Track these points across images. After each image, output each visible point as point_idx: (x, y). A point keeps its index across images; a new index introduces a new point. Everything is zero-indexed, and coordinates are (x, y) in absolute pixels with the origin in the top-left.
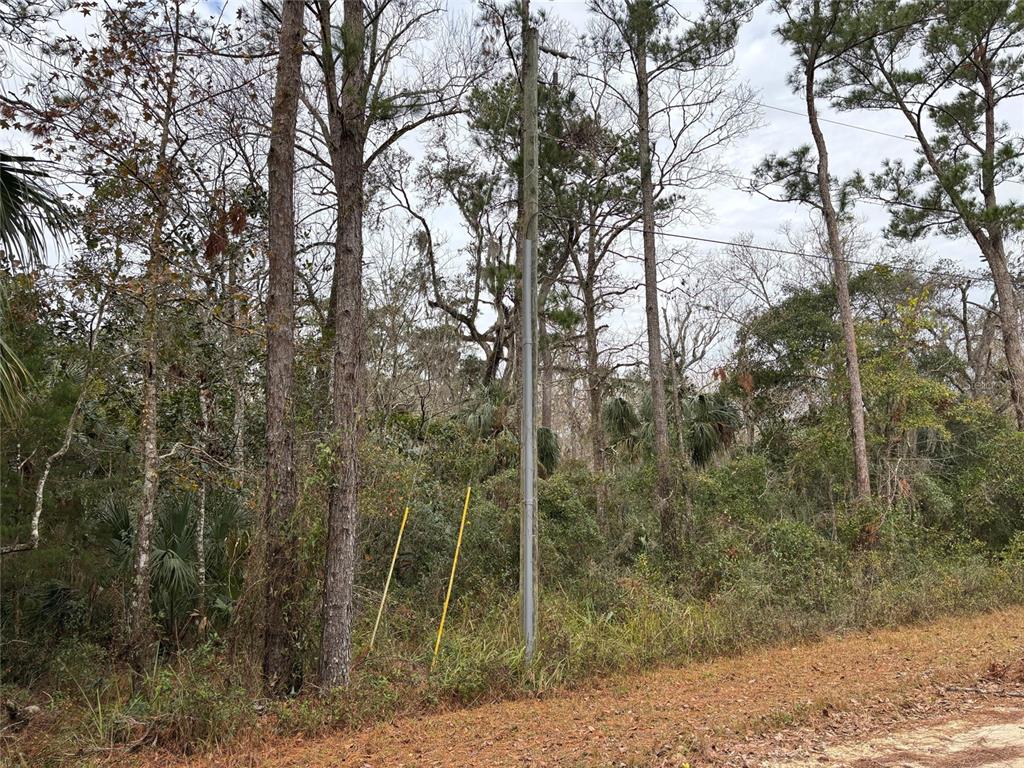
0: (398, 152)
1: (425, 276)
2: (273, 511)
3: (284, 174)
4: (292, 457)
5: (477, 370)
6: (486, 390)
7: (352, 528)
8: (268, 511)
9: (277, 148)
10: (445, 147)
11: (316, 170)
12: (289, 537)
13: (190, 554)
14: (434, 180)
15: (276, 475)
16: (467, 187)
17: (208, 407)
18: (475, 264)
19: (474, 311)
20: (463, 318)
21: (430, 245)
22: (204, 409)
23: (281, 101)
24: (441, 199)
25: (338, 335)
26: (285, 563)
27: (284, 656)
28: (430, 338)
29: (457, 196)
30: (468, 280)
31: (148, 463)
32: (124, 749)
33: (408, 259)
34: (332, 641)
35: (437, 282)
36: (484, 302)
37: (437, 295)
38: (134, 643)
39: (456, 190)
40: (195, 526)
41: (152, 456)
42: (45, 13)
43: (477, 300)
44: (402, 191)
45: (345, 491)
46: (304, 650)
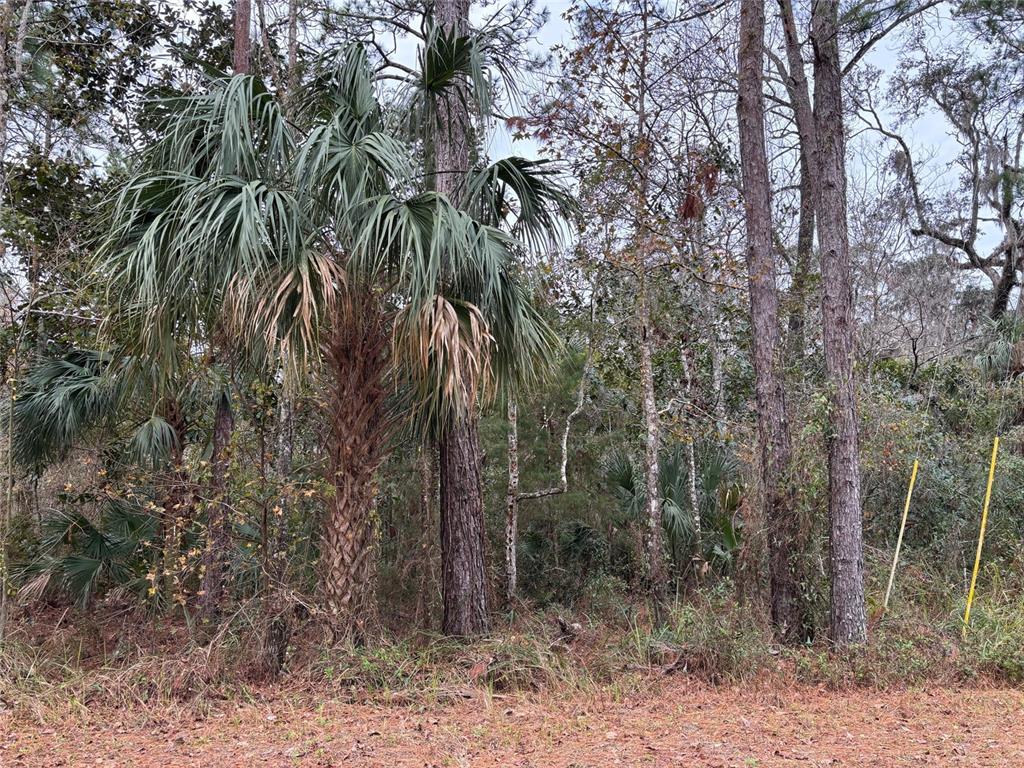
0: (864, 69)
1: (907, 200)
2: (770, 462)
3: (754, 120)
4: (784, 408)
5: (981, 302)
6: (996, 324)
7: (856, 481)
8: (765, 462)
9: (745, 95)
10: (922, 48)
11: (774, 112)
12: (789, 488)
13: (685, 503)
14: (910, 90)
15: (770, 427)
16: (955, 87)
17: (690, 365)
18: (971, 176)
19: (973, 231)
20: (958, 243)
21: (910, 164)
22: (686, 367)
23: (746, 45)
24: (921, 109)
25: (825, 278)
26: (787, 514)
27: (792, 606)
28: (916, 272)
29: (941, 101)
30: (959, 197)
31: (649, 418)
32: (660, 671)
33: (885, 185)
34: (843, 596)
35: (920, 205)
36: (984, 220)
37: (923, 223)
38: (654, 579)
39: (939, 94)
40: (687, 477)
41: (652, 411)
42: (526, 35)
43: (975, 218)
44: (872, 111)
45: (845, 441)
46: (813, 603)
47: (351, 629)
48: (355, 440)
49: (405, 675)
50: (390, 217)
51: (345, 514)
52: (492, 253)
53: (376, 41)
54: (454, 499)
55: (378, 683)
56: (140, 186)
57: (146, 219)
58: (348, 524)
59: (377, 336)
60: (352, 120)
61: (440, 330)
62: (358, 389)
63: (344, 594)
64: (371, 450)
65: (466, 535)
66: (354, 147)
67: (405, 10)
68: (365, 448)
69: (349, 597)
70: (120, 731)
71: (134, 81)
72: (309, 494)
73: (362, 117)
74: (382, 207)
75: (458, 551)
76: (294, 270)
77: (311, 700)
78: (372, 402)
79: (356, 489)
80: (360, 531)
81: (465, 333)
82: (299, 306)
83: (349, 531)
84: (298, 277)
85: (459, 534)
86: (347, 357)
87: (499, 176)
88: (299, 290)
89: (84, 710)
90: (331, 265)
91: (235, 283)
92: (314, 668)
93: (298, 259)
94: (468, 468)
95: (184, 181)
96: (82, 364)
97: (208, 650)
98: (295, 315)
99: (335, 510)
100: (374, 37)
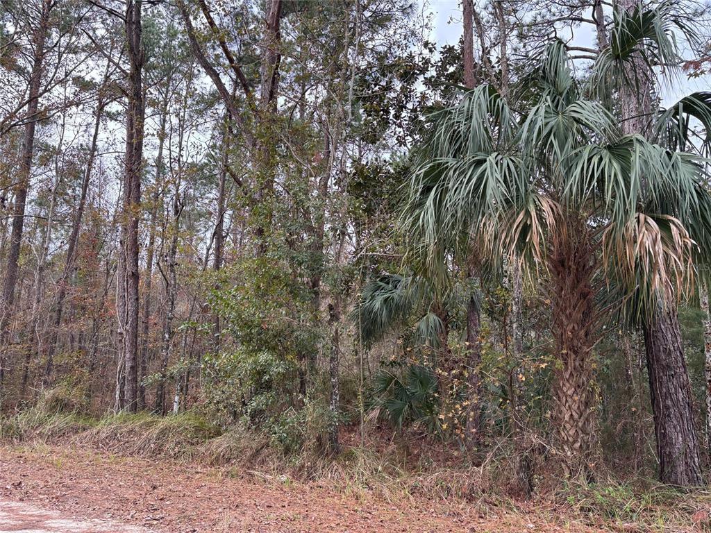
47: (583, 469)
48: (574, 327)
49: (632, 511)
50: (595, 160)
51: (571, 382)
52: (685, 173)
53: (557, 36)
54: (661, 374)
55: (611, 514)
56: (423, 171)
57: (427, 191)
58: (573, 389)
59: (586, 249)
60: (556, 97)
61: (644, 240)
62: (573, 290)
63: (575, 441)
64: (586, 335)
65: (676, 404)
66: (560, 116)
67: (579, 6)
68: (582, 333)
69: (579, 444)
70: (434, 515)
71: (406, 108)
72: (543, 366)
73: (563, 92)
74: (587, 153)
75: (669, 416)
76: (524, 209)
77: (558, 518)
78: (585, 298)
79: (577, 364)
80: (584, 395)
81: (668, 239)
82: (530, 234)
83: (575, 395)
84: (528, 214)
85: (669, 403)
86: (563, 266)
87: (684, 111)
88: (529, 223)
89: (411, 498)
90: (551, 203)
91: (485, 224)
92: (556, 495)
93: (527, 201)
94: (672, 349)
95: (448, 162)
96: (388, 283)
97: (481, 469)
98: (527, 240)
99: (563, 379)
100: (556, 34)
